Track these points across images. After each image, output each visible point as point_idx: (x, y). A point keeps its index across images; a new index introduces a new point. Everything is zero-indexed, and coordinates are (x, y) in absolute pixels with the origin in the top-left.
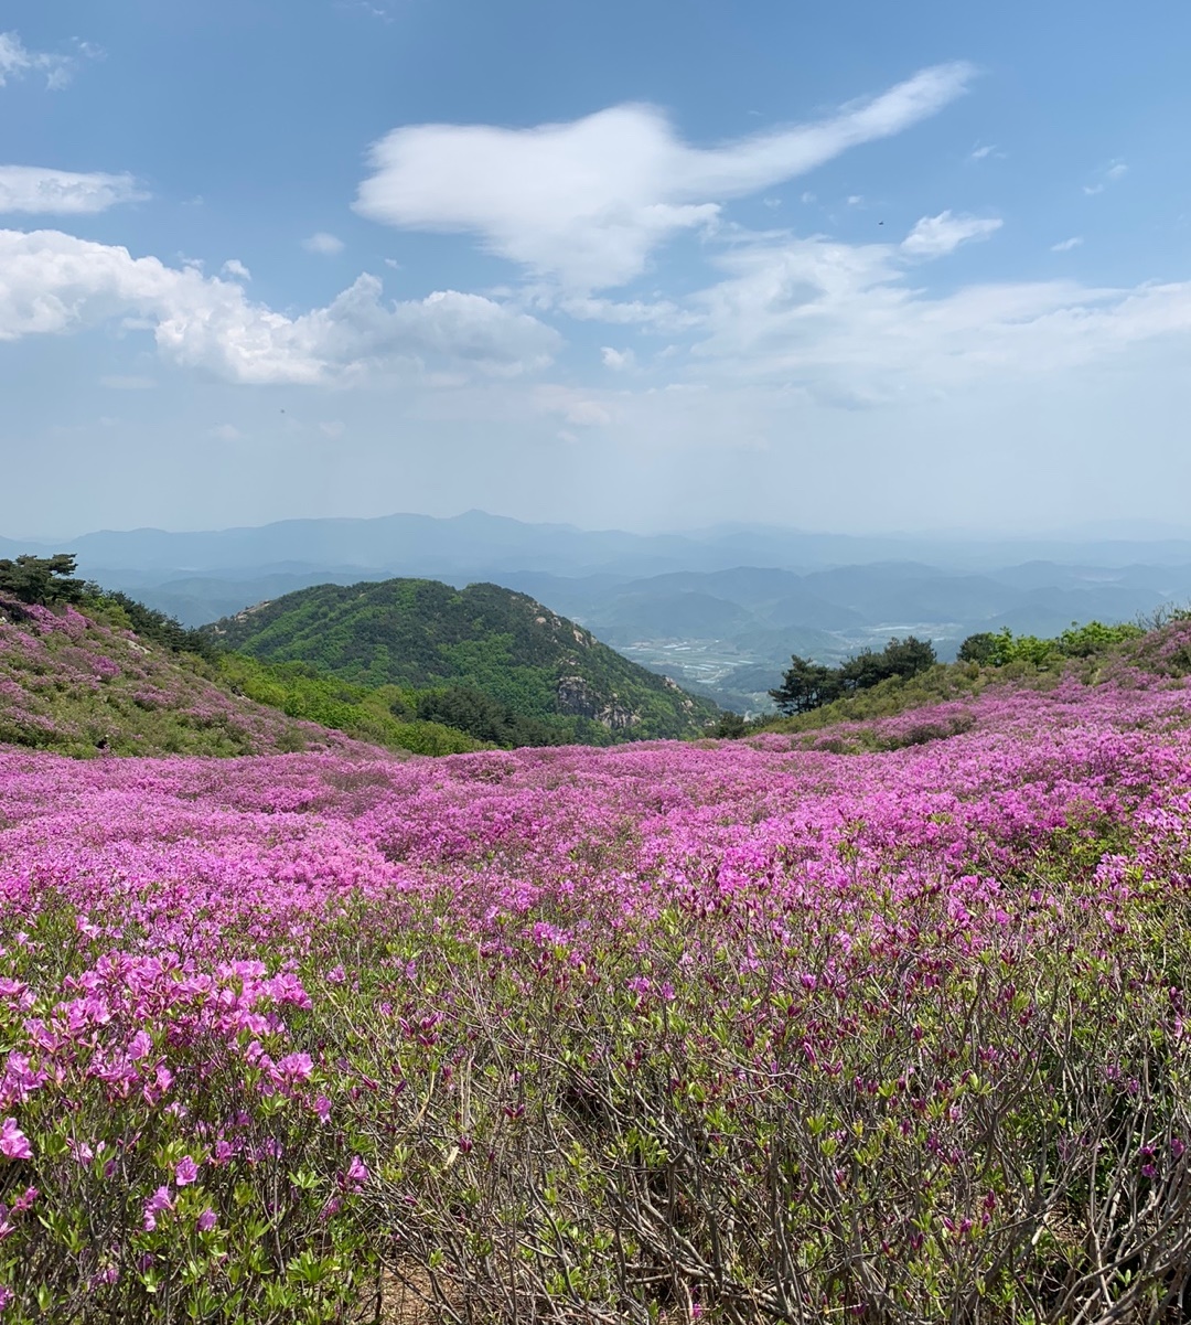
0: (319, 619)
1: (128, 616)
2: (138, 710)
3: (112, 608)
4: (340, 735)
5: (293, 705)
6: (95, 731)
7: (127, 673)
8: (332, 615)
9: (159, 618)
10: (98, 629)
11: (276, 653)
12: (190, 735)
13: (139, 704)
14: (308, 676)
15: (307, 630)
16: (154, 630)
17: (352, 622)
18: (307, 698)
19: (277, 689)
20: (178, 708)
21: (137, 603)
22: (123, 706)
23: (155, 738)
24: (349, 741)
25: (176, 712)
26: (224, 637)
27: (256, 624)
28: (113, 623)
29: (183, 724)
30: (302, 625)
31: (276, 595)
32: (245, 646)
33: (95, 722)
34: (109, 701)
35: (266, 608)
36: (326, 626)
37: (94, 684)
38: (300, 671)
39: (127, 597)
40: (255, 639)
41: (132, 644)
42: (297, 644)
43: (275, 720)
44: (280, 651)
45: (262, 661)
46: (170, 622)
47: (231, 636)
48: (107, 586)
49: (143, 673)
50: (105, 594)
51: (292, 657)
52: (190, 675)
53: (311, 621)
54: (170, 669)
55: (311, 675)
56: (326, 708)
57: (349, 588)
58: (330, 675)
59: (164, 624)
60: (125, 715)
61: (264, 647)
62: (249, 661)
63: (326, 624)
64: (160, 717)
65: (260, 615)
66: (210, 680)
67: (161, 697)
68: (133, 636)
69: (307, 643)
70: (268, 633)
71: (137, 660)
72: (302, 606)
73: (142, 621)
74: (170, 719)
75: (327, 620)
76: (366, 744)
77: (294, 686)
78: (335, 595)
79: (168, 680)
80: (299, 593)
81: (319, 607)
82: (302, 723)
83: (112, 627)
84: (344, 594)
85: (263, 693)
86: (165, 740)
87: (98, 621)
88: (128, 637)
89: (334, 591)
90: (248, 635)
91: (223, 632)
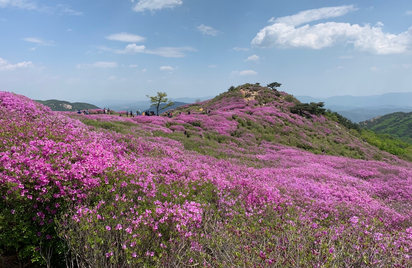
0: (397, 122)
1: (338, 118)
2: (335, 143)
3: (334, 116)
4: (396, 157)
5: (383, 146)
6: (322, 148)
7: (334, 133)
8: (401, 121)
9: (346, 119)
10: (328, 121)
11: (382, 131)
12: (348, 152)
13: (335, 142)
14: (390, 139)
15: (392, 125)
16: (344, 122)
17: (408, 124)
18: (388, 145)
19: (378, 142)
20: (345, 144)
21: (340, 115)
22: (330, 142)
23: (338, 151)
24: (398, 159)
25: (345, 145)
26: (366, 125)
27: (376, 122)
28: (333, 120)
29: (346, 148)
30: (391, 123)
31: (383, 114)
32: (372, 128)
33: (322, 145)
34: (327, 140)
35: (380, 118)
36: (398, 124)
37: (324, 135)
38: (387, 137)
39: (338, 113)
40: (376, 126)
41: (337, 126)
42: (389, 129)
43: (375, 150)
44: (383, 130)
45: (376, 133)
46: (349, 121)
47: (368, 125)
48: (333, 110)
49: (338, 134)
50: (332, 112)
51: (386, 133)
52: (351, 135)
53: (394, 122)
54: (346, 133)
55: (391, 138)
56: (393, 148)
57: (407, 113)
58: (398, 139)
59: (347, 121)
60: (331, 144)
61: (378, 129)
62: (372, 133)
63: (398, 123)
64: (340, 146)
65: (378, 120)
66: (357, 137)
67: (341, 140)
68: (337, 124)
69: (392, 129)
70: (380, 125)
71: (337, 130)
72: (391, 118)
73: (341, 120)
74: (343, 146)
75: (399, 122)
76: (404, 161)
77: (385, 141)
78: (402, 115)
79: (345, 136)
80: (391, 114)
81: (397, 119)
82: (383, 152)
83: (332, 121)
84: (405, 115)
85: (374, 142)
86: (340, 152)
87: (329, 120)
88: (336, 124)
89: (402, 114)
90: (374, 125)
91: (366, 124)
